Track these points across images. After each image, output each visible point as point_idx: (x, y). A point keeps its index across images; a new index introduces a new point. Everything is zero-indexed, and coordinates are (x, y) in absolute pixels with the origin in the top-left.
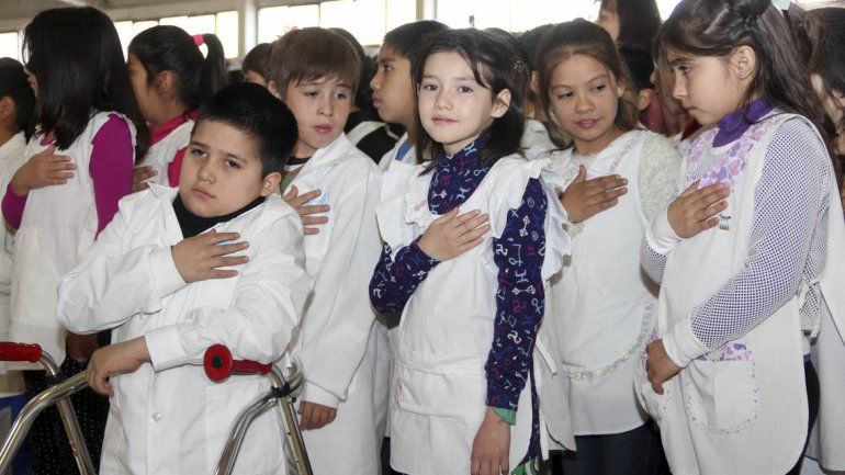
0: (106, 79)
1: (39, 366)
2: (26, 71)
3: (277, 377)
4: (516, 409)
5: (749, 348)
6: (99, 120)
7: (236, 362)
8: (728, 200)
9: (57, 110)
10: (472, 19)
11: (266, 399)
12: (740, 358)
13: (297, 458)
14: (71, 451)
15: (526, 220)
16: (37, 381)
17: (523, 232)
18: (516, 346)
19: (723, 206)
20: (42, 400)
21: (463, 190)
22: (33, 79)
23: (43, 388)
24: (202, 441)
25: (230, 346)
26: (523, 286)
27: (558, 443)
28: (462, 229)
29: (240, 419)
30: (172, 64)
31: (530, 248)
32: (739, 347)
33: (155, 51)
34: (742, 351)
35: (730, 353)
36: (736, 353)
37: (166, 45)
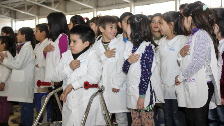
0: (63, 28)
1: (50, 86)
2: (47, 25)
3: (99, 88)
4: (145, 95)
5: (195, 79)
6: (61, 35)
7: (90, 85)
8: (190, 49)
9: (53, 34)
10: (142, 12)
11: (97, 93)
12: (193, 82)
13: (103, 105)
14: (57, 104)
15: (146, 55)
16: (50, 90)
17: (145, 58)
18: (144, 82)
19: (189, 50)
20: (52, 93)
21: (136, 48)
22: (48, 27)
23: (52, 91)
24: (82, 102)
25: (89, 82)
26: (145, 69)
27: (160, 101)
28: (135, 58)
29: (91, 97)
30: (78, 23)
31: (147, 61)
32: (193, 79)
33: (75, 20)
34: (194, 80)
35: (191, 81)
36: (193, 81)
37: (77, 19)
